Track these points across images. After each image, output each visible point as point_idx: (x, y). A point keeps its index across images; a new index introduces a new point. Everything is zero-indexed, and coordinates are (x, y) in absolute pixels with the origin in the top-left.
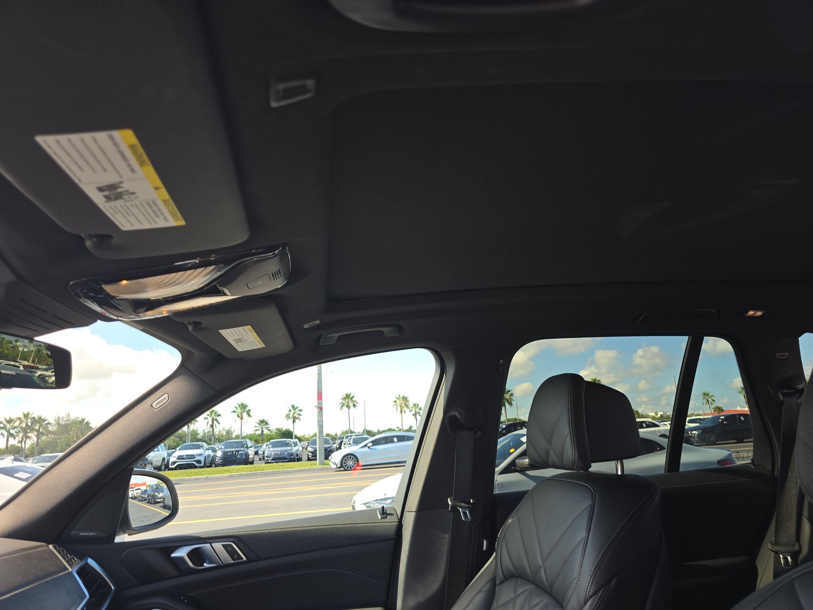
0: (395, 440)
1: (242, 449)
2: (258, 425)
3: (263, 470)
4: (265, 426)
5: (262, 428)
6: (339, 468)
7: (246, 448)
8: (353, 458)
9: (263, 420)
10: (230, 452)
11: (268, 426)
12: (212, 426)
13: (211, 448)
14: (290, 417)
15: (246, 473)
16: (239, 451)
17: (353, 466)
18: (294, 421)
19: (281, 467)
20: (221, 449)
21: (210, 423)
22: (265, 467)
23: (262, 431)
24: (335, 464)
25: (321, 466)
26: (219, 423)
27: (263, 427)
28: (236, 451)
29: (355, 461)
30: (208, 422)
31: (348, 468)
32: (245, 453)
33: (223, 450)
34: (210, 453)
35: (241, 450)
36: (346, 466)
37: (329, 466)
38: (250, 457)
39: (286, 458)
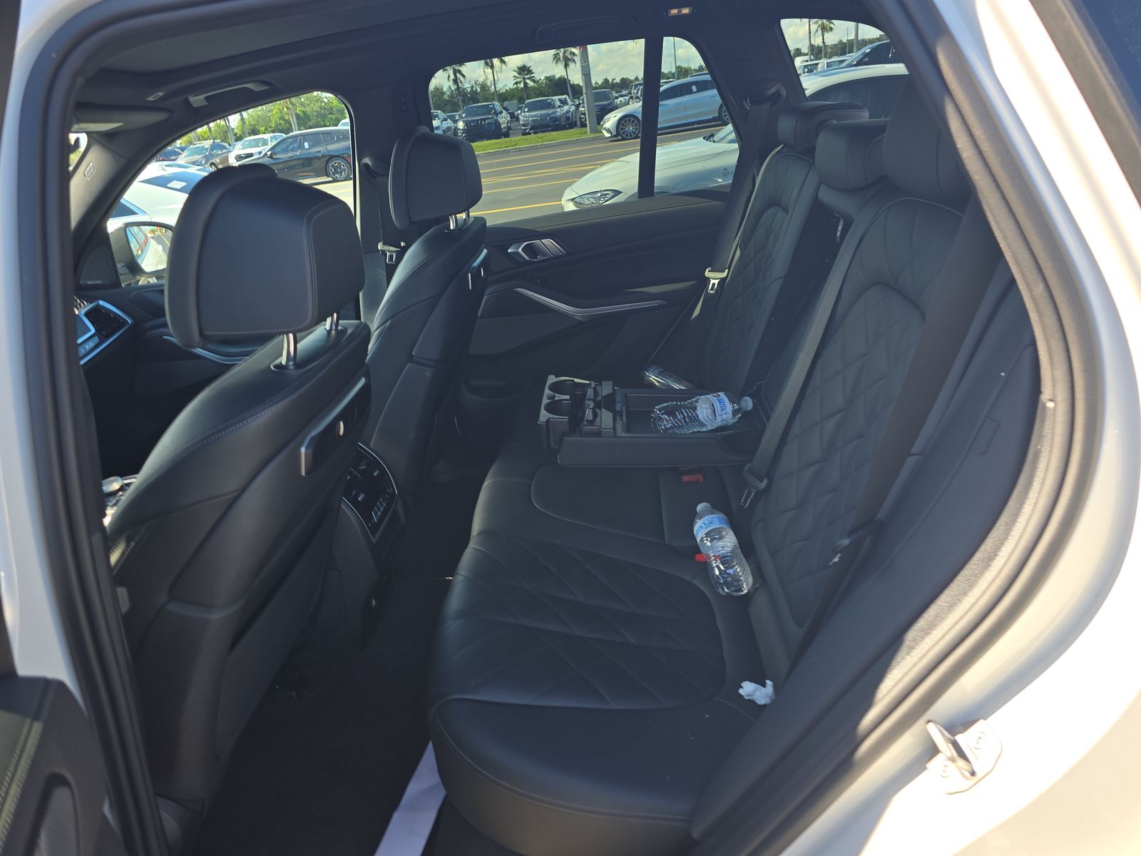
0: (694, 88)
1: (490, 116)
2: (516, 75)
3: (516, 145)
4: (528, 76)
5: (524, 79)
6: (615, 136)
7: (493, 114)
8: (633, 121)
9: (524, 66)
10: (474, 121)
11: (532, 75)
12: (456, 81)
13: (449, 117)
14: (559, 58)
15: (495, 151)
16: (485, 119)
17: (634, 133)
18: (566, 66)
19: (541, 140)
20: (462, 118)
21: (452, 77)
22: (519, 140)
23: (525, 84)
24: (608, 131)
25: (593, 135)
26: (464, 76)
27: (526, 77)
28: (481, 120)
29: (636, 124)
30: (449, 76)
31: (627, 135)
32: (493, 122)
33: (465, 119)
34: (449, 123)
35: (488, 118)
36: (624, 133)
37: (601, 134)
38: (502, 126)
39: (549, 126)
